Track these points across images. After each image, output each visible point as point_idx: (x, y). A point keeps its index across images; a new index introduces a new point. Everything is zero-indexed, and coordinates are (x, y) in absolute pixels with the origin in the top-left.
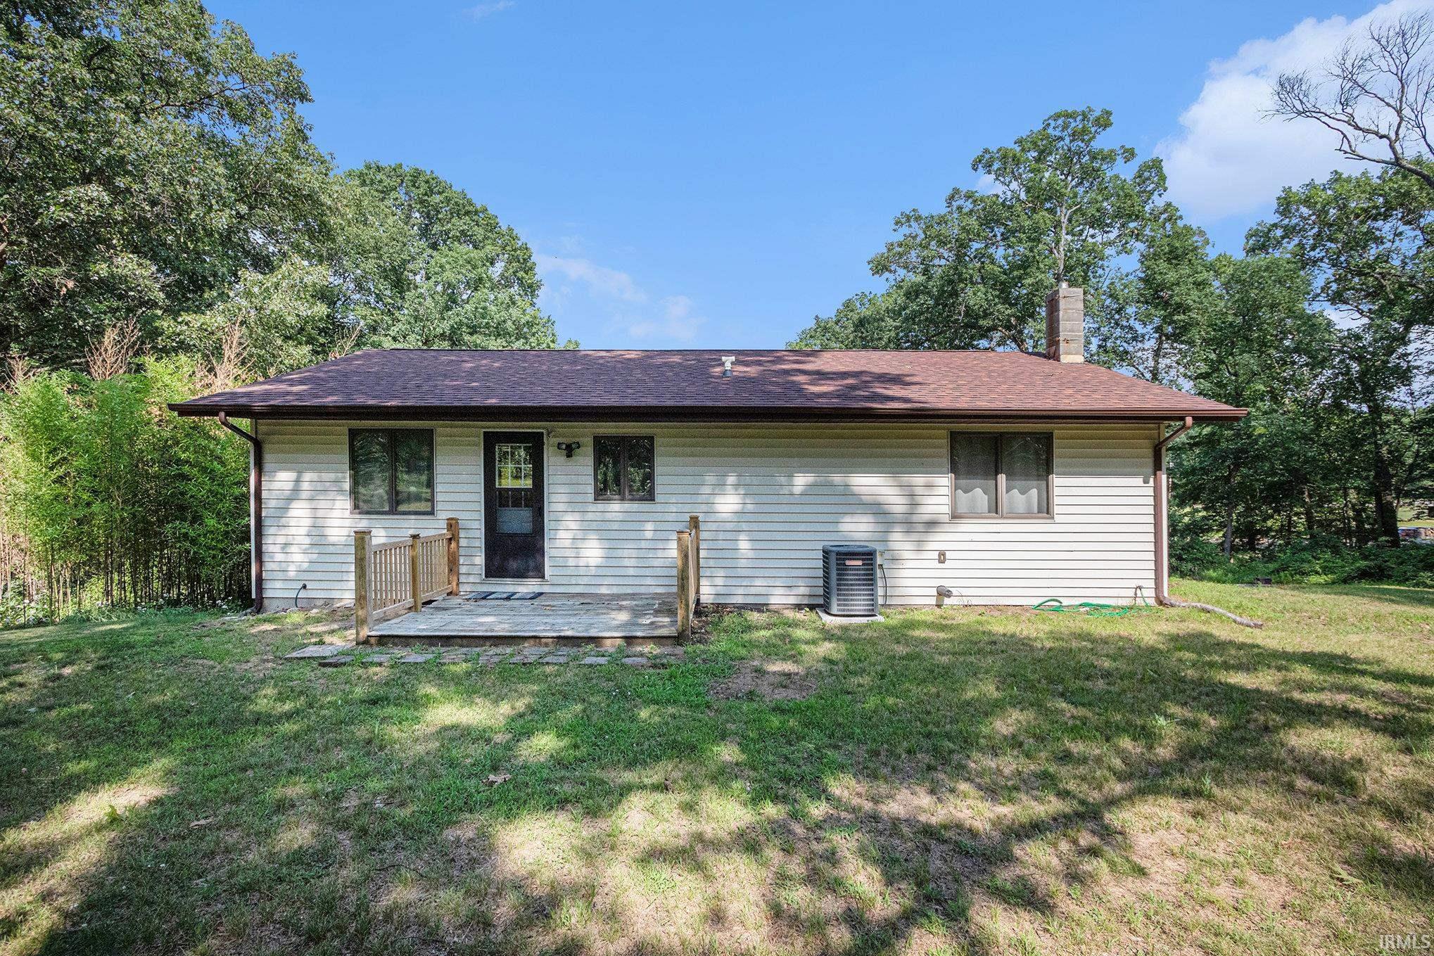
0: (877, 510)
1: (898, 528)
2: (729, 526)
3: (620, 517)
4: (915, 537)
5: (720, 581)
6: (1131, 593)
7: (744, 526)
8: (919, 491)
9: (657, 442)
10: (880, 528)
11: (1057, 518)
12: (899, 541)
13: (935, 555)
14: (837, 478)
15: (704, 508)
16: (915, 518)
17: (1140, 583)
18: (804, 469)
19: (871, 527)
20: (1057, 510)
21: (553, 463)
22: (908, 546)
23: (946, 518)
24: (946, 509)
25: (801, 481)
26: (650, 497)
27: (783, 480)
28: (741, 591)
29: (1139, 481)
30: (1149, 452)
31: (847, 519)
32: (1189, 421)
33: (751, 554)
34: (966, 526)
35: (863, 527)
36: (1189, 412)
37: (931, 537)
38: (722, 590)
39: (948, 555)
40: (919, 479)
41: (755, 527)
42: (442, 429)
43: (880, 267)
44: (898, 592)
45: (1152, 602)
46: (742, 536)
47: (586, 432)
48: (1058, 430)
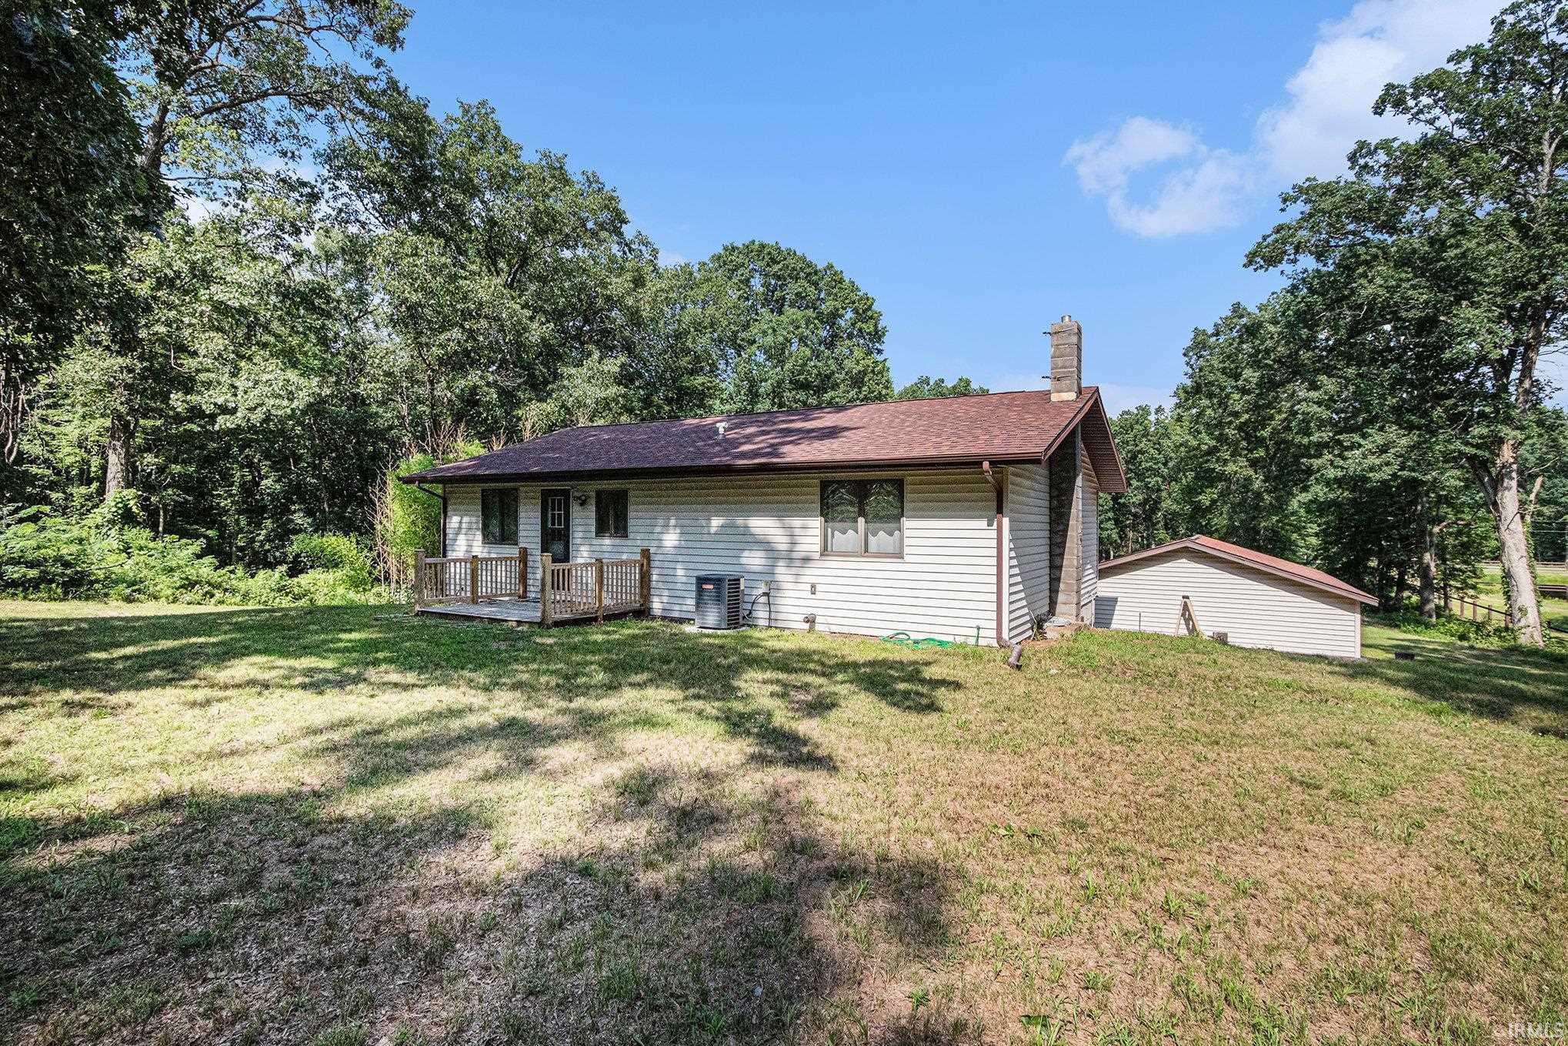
0: (766, 546)
1: (781, 563)
2: (670, 558)
3: (609, 549)
4: (794, 571)
5: (665, 600)
6: (974, 632)
7: (680, 558)
8: (797, 532)
9: (630, 494)
10: (770, 562)
11: (907, 558)
12: (782, 572)
13: (809, 587)
14: (740, 521)
15: (656, 543)
16: (795, 555)
17: (982, 623)
18: (718, 513)
19: (763, 562)
20: (906, 550)
21: (575, 510)
22: (790, 578)
23: (817, 556)
24: (817, 548)
25: (716, 522)
26: (625, 536)
27: (704, 523)
28: (677, 608)
29: (983, 523)
30: (993, 495)
31: (746, 554)
32: (986, 465)
33: (684, 580)
34: (833, 563)
35: (757, 561)
36: (986, 457)
37: (807, 571)
38: (668, 607)
39: (818, 588)
40: (796, 522)
41: (687, 559)
42: (524, 489)
43: (1265, 256)
44: (780, 616)
45: (995, 643)
46: (679, 566)
47: (592, 487)
48: (909, 477)
